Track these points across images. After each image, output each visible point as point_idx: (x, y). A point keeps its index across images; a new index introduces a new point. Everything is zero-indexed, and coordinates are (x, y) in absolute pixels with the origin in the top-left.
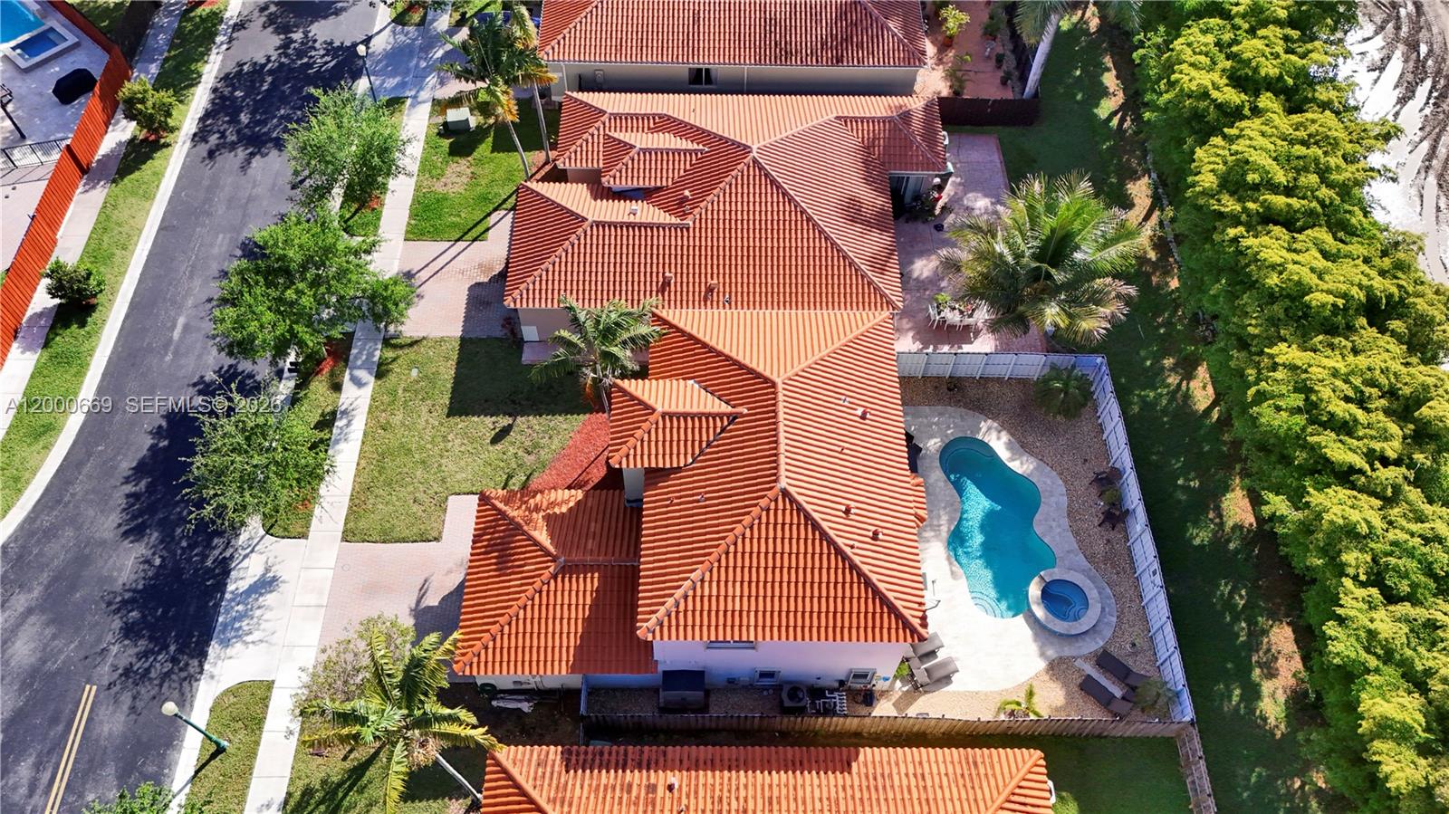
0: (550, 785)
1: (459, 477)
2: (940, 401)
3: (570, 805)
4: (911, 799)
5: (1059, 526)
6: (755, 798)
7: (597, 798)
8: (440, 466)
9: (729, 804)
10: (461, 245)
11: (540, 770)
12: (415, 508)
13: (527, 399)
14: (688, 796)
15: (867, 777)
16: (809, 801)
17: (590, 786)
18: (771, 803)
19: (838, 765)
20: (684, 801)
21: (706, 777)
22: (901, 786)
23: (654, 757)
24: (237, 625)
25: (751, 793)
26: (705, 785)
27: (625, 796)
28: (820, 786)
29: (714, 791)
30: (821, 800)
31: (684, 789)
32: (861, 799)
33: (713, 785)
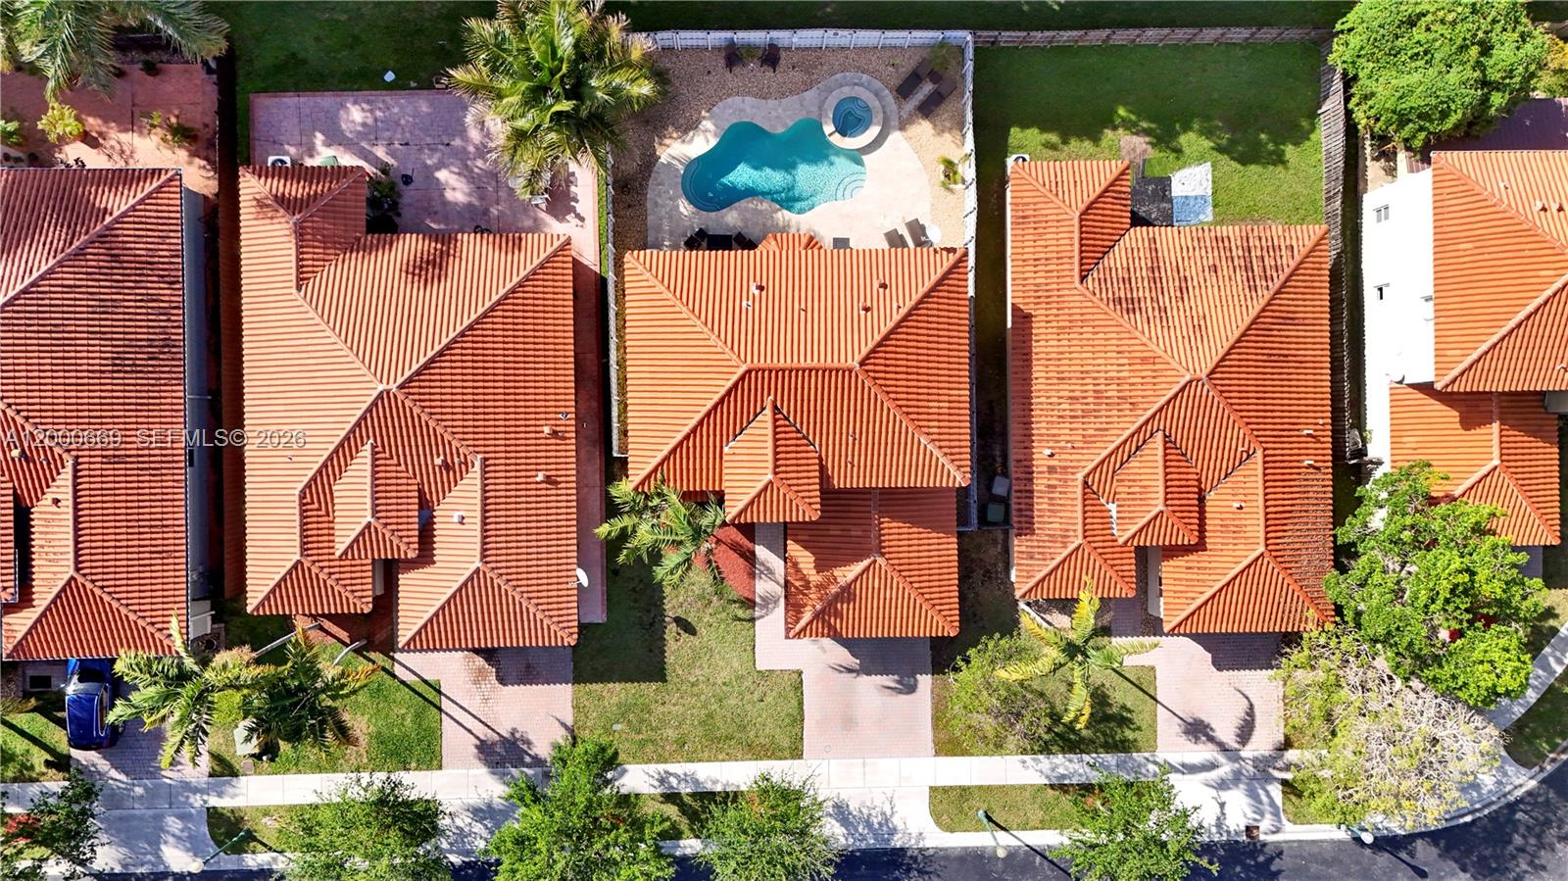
0: (1050, 548)
1: (736, 665)
2: (642, 204)
3: (1067, 530)
4: (1058, 271)
5: (776, 109)
6: (1059, 391)
7: (1060, 511)
8: (724, 684)
9: (1064, 410)
10: (446, 705)
11: (1037, 556)
12: (769, 699)
13: (649, 611)
14: (1059, 441)
15: (1038, 303)
16: (1061, 349)
17: (1049, 517)
18: (1063, 379)
19: (1027, 325)
20: (1063, 444)
21: (1039, 427)
22: (1046, 278)
23: (1022, 469)
24: (877, 826)
25: (1054, 394)
26: (1048, 429)
27: (1059, 489)
28: (1047, 341)
29: (1052, 422)
30: (1059, 340)
31: (1051, 444)
32: (1058, 309)
33: (1048, 423)
